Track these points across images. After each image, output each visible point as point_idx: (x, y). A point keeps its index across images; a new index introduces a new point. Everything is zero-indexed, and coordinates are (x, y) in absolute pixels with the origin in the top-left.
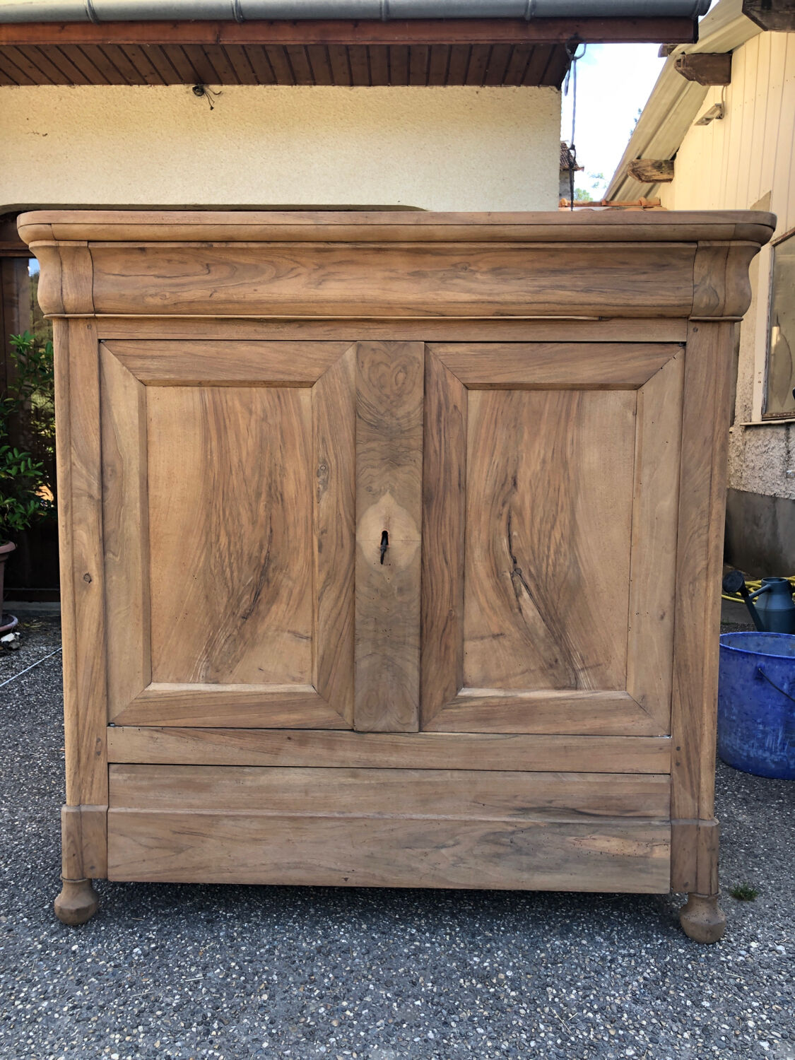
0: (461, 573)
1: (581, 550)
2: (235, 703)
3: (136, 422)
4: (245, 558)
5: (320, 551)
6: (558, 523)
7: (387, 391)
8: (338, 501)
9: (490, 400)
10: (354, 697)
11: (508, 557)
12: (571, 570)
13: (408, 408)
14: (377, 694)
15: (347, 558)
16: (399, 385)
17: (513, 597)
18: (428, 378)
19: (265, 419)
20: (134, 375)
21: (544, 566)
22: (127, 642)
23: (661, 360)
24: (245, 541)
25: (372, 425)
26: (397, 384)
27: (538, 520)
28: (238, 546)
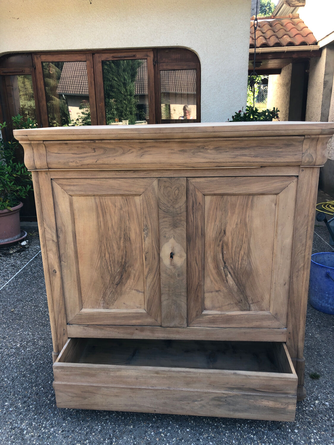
0: (203, 268)
1: (252, 259)
2: (115, 316)
3: (69, 211)
4: (116, 262)
5: (146, 260)
6: (243, 248)
7: (171, 198)
8: (152, 241)
9: (214, 200)
10: (161, 315)
11: (222, 261)
12: (248, 266)
13: (180, 204)
14: (170, 314)
15: (156, 263)
16: (176, 195)
17: (224, 276)
18: (188, 192)
19: (121, 209)
20: (67, 192)
21: (237, 264)
22: (72, 295)
23: (287, 183)
24: (116, 256)
25: (165, 212)
26: (175, 195)
27: (234, 246)
28: (113, 258)
